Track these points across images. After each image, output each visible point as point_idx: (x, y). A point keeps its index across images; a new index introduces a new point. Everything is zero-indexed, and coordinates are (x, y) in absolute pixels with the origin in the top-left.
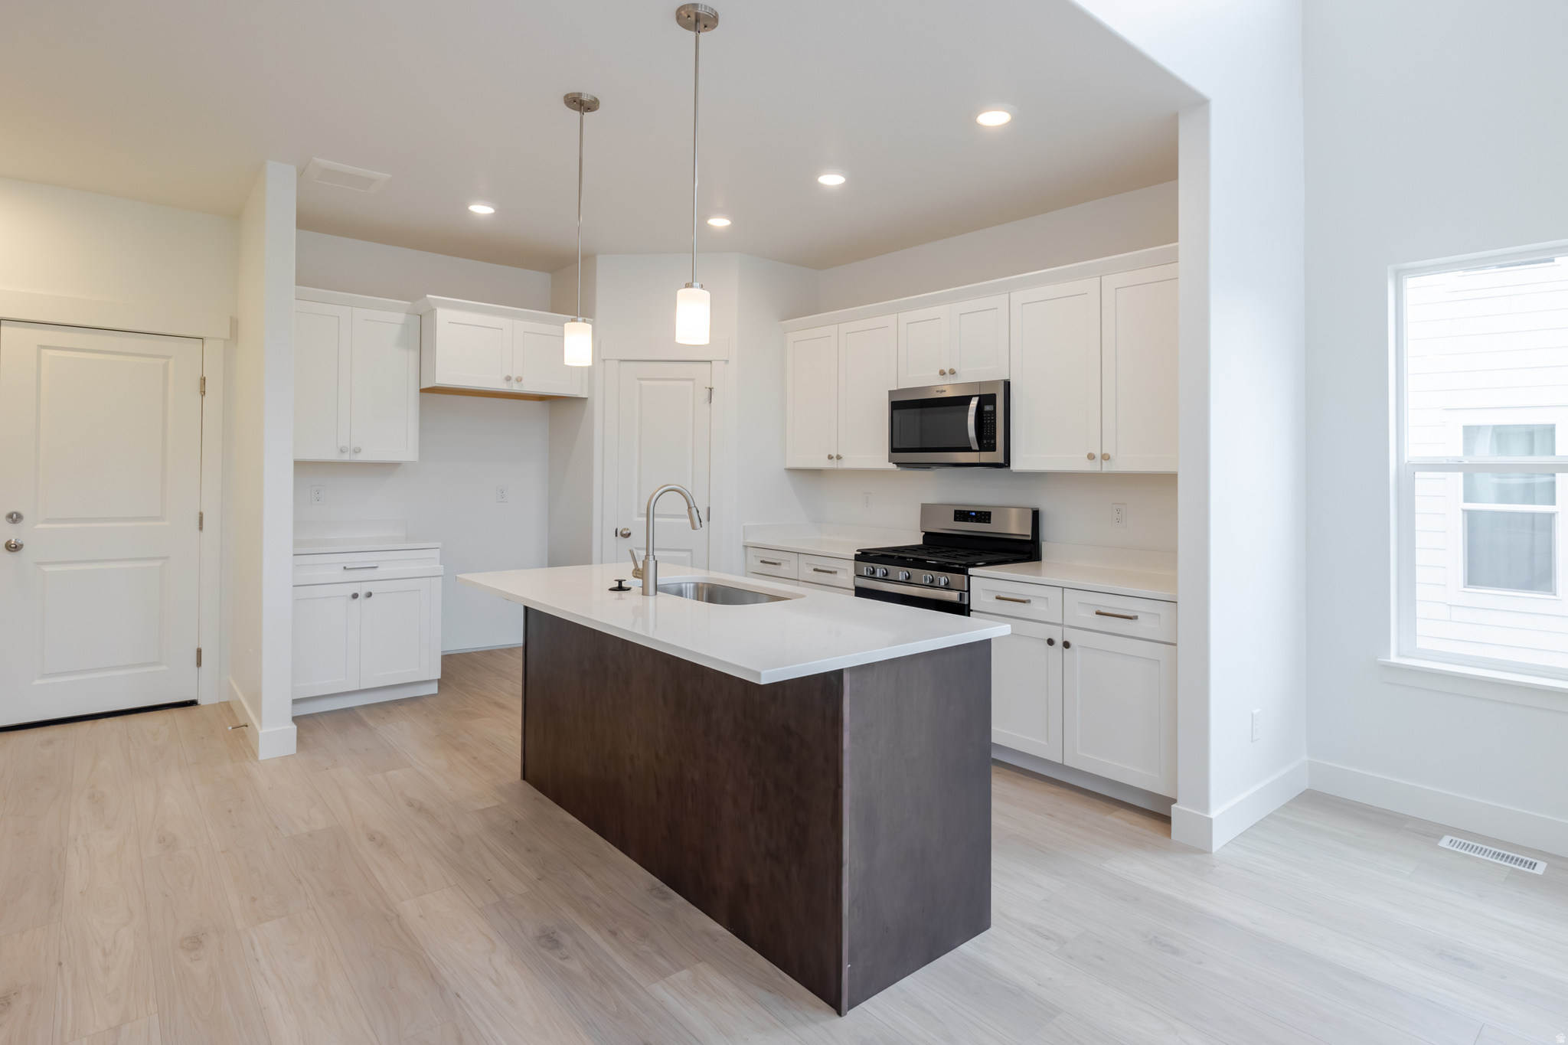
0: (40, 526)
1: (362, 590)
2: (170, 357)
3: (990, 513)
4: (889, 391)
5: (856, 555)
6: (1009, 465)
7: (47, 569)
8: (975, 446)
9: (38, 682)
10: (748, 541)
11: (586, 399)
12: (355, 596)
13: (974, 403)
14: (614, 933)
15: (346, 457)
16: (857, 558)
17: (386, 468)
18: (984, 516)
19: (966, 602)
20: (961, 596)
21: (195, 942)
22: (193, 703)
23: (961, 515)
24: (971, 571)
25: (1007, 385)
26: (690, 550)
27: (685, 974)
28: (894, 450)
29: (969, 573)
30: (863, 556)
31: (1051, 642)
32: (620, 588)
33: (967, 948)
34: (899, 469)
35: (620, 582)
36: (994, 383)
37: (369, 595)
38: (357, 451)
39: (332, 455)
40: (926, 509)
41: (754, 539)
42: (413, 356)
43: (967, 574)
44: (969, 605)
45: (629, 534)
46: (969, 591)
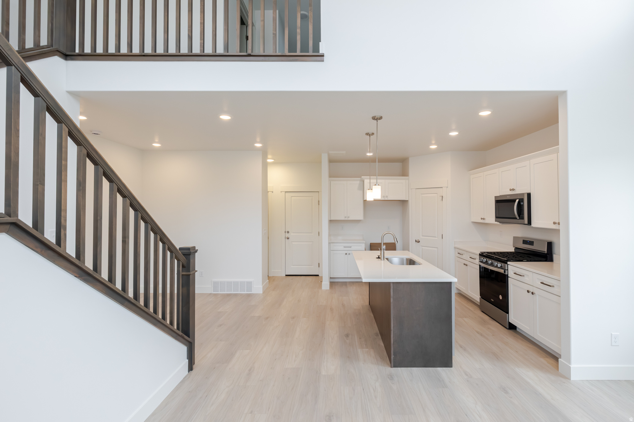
0: (292, 234)
1: (348, 252)
2: (313, 197)
3: (533, 242)
4: (495, 197)
5: (479, 254)
6: (531, 225)
7: (293, 243)
8: (518, 218)
9: (292, 266)
10: (455, 246)
11: (408, 200)
12: (346, 254)
13: (517, 200)
14: (360, 338)
15: (346, 219)
16: (480, 254)
17: (358, 221)
18: (531, 243)
19: (506, 274)
20: (505, 272)
21: (293, 318)
22: (318, 275)
23: (525, 242)
24: (508, 263)
25: (529, 195)
26: (437, 248)
27: (367, 350)
28: (497, 217)
29: (508, 264)
30: (482, 255)
31: (528, 291)
32: (379, 258)
33: (439, 369)
34: (501, 224)
35: (379, 256)
36: (523, 194)
37: (349, 254)
38: (349, 217)
39: (343, 218)
40: (515, 239)
41: (457, 246)
42: (361, 192)
43: (507, 264)
44: (508, 275)
45: (419, 242)
46: (508, 270)
